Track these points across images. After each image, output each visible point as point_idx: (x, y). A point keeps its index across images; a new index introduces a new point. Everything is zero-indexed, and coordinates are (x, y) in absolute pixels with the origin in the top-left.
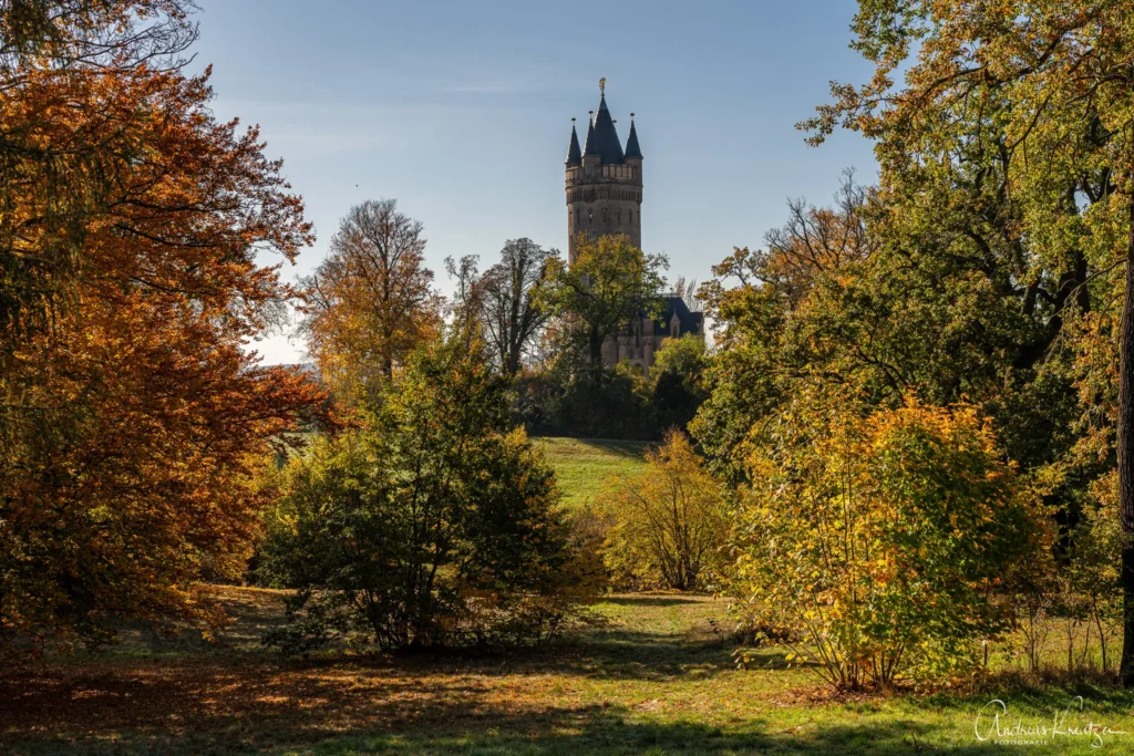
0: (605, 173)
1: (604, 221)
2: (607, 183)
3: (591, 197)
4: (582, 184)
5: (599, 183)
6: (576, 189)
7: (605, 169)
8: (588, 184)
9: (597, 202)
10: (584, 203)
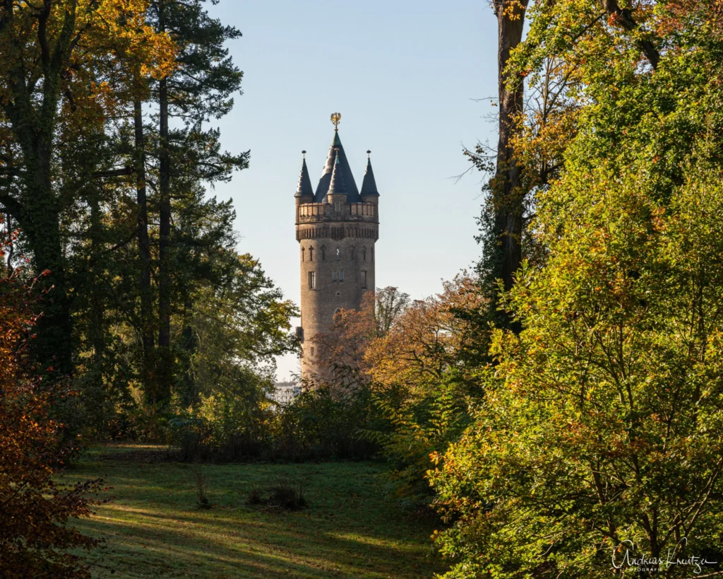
0: (354, 211)
1: (352, 259)
2: (355, 221)
3: (338, 234)
4: (330, 221)
5: (348, 221)
6: (321, 225)
7: (354, 207)
8: (337, 221)
9: (345, 239)
10: (331, 240)
